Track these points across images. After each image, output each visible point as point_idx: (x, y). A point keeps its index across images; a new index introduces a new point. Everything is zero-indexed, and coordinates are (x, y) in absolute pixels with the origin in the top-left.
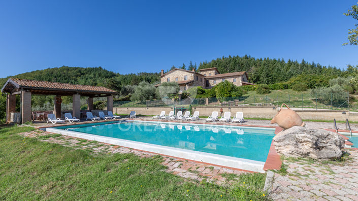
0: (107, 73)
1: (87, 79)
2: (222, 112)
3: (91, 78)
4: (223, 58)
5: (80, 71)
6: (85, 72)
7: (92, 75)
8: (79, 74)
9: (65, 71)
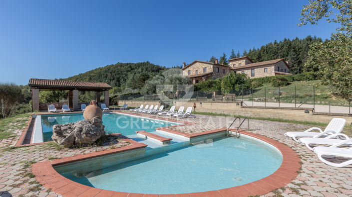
0: (153, 67)
1: (135, 74)
2: (195, 107)
3: (139, 72)
4: (275, 43)
5: (130, 67)
6: (134, 67)
7: (140, 70)
8: (129, 69)
9: (119, 67)
